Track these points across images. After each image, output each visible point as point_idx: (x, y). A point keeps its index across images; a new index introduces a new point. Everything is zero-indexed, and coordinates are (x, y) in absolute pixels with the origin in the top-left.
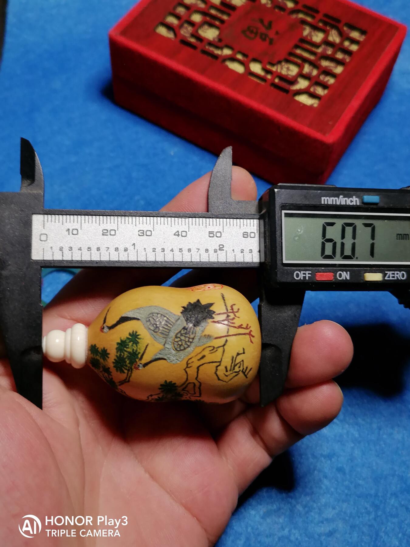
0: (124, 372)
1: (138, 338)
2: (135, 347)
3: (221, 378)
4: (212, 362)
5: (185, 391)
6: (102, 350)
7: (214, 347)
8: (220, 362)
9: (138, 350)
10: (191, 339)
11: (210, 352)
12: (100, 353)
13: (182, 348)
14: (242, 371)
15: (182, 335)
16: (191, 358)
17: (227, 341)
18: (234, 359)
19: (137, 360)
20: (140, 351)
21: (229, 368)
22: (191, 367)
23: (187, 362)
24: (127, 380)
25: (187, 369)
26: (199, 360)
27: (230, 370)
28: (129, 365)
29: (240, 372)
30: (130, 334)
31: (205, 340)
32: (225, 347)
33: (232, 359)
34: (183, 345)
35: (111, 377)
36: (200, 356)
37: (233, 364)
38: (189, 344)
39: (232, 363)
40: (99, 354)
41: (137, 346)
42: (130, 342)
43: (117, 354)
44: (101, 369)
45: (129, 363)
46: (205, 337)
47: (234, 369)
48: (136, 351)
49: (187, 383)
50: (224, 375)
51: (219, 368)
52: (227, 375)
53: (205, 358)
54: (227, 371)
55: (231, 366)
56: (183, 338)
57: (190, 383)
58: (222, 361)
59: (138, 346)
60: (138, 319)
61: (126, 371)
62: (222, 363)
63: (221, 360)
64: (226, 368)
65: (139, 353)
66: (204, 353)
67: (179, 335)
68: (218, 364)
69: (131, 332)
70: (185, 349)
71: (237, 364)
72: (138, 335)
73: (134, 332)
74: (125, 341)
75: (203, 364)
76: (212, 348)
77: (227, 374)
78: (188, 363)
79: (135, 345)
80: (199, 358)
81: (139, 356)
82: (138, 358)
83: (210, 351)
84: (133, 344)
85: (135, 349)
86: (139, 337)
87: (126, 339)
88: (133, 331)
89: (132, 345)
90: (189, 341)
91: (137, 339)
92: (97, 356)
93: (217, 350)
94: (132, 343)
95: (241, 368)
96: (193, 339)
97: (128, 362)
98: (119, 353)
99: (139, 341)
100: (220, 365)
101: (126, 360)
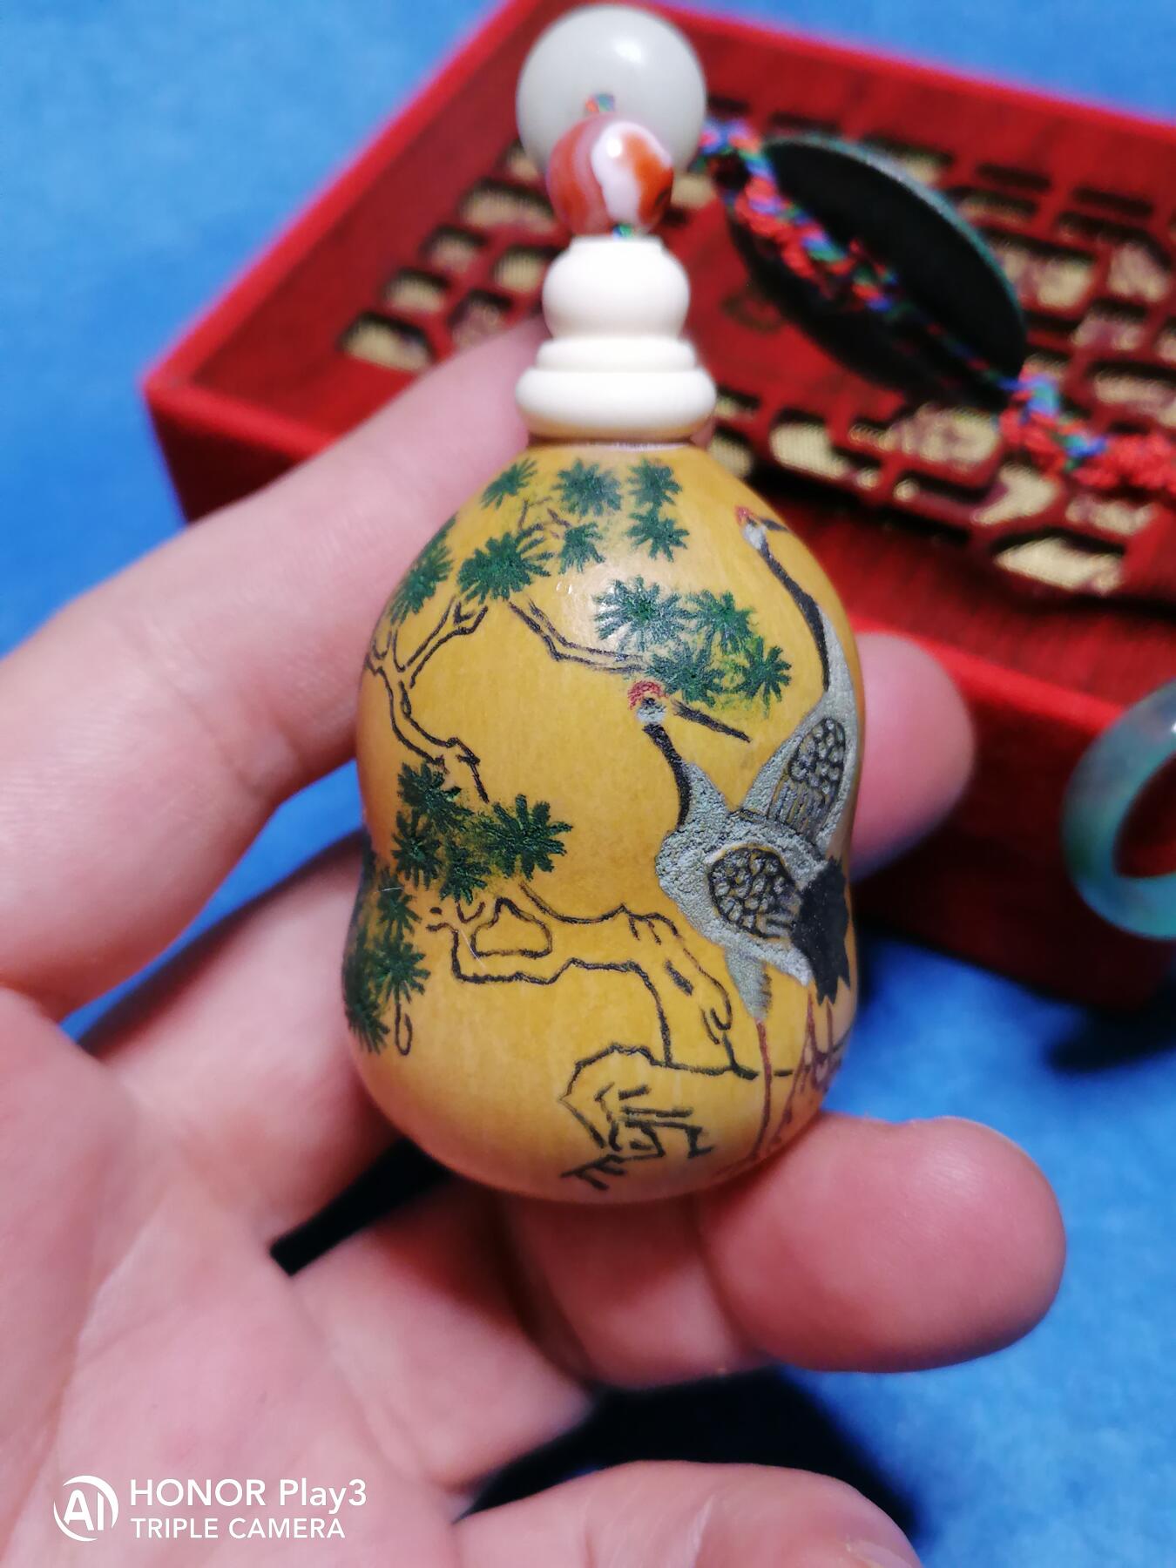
0: (605, 633)
1: (767, 691)
2: (732, 679)
3: (586, 1072)
4: (665, 1029)
5: (498, 910)
6: (669, 522)
7: (727, 1027)
8: (668, 1063)
9: (722, 698)
10: (755, 923)
11: (708, 1015)
12: (653, 513)
13: (722, 890)
14: (610, 1158)
15: (770, 879)
16: (675, 931)
17: (750, 1075)
18: (678, 1120)
19: (678, 695)
20: (718, 705)
21: (636, 1103)
22: (636, 934)
23: (657, 916)
24: (560, 648)
25: (622, 918)
26: (669, 967)
27: (627, 1111)
28: (647, 656)
29: (609, 1150)
30: (775, 652)
31: (752, 984)
32: (729, 1075)
33: (679, 1109)
34: (732, 892)
35: (550, 565)
36: (686, 970)
37: (654, 1118)
38: (736, 915)
39: (660, 1114)
40: (648, 506)
41: (737, 689)
42: (749, 656)
43: (684, 599)
44: (574, 520)
45: (656, 658)
46: (761, 979)
47: (630, 1124)
48: (719, 690)
49: (545, 918)
50: (601, 1082)
51: (640, 1058)
52: (606, 1097)
53: (679, 993)
54: (624, 1096)
55: (647, 1112)
56: (759, 887)
57: (548, 934)
58: (671, 1071)
59: (735, 696)
60: (826, 683)
61: (613, 642)
62: (661, 1073)
63: (677, 1067)
64: (642, 1091)
65: (711, 703)
66: (701, 986)
67: (772, 869)
68: (659, 1054)
69: (783, 657)
70: (717, 901)
71: (653, 1136)
72: (778, 691)
73: (785, 672)
74: (748, 633)
75: (650, 986)
76: (724, 1021)
77: (612, 1100)
78: (654, 922)
79: (740, 679)
80: (676, 967)
81: (697, 705)
82: (689, 696)
83: (713, 1013)
84: (745, 669)
85: (725, 682)
86: (773, 695)
87: (756, 637)
88: (788, 667)
89: (737, 668)
90: (746, 912)
91: (763, 687)
92: (633, 499)
93: (716, 1041)
94: (747, 664)
95: (627, 1152)
96: (754, 931)
97: (663, 653)
98: (691, 607)
99: (758, 698)
100: (653, 1062)
101: (671, 644)
